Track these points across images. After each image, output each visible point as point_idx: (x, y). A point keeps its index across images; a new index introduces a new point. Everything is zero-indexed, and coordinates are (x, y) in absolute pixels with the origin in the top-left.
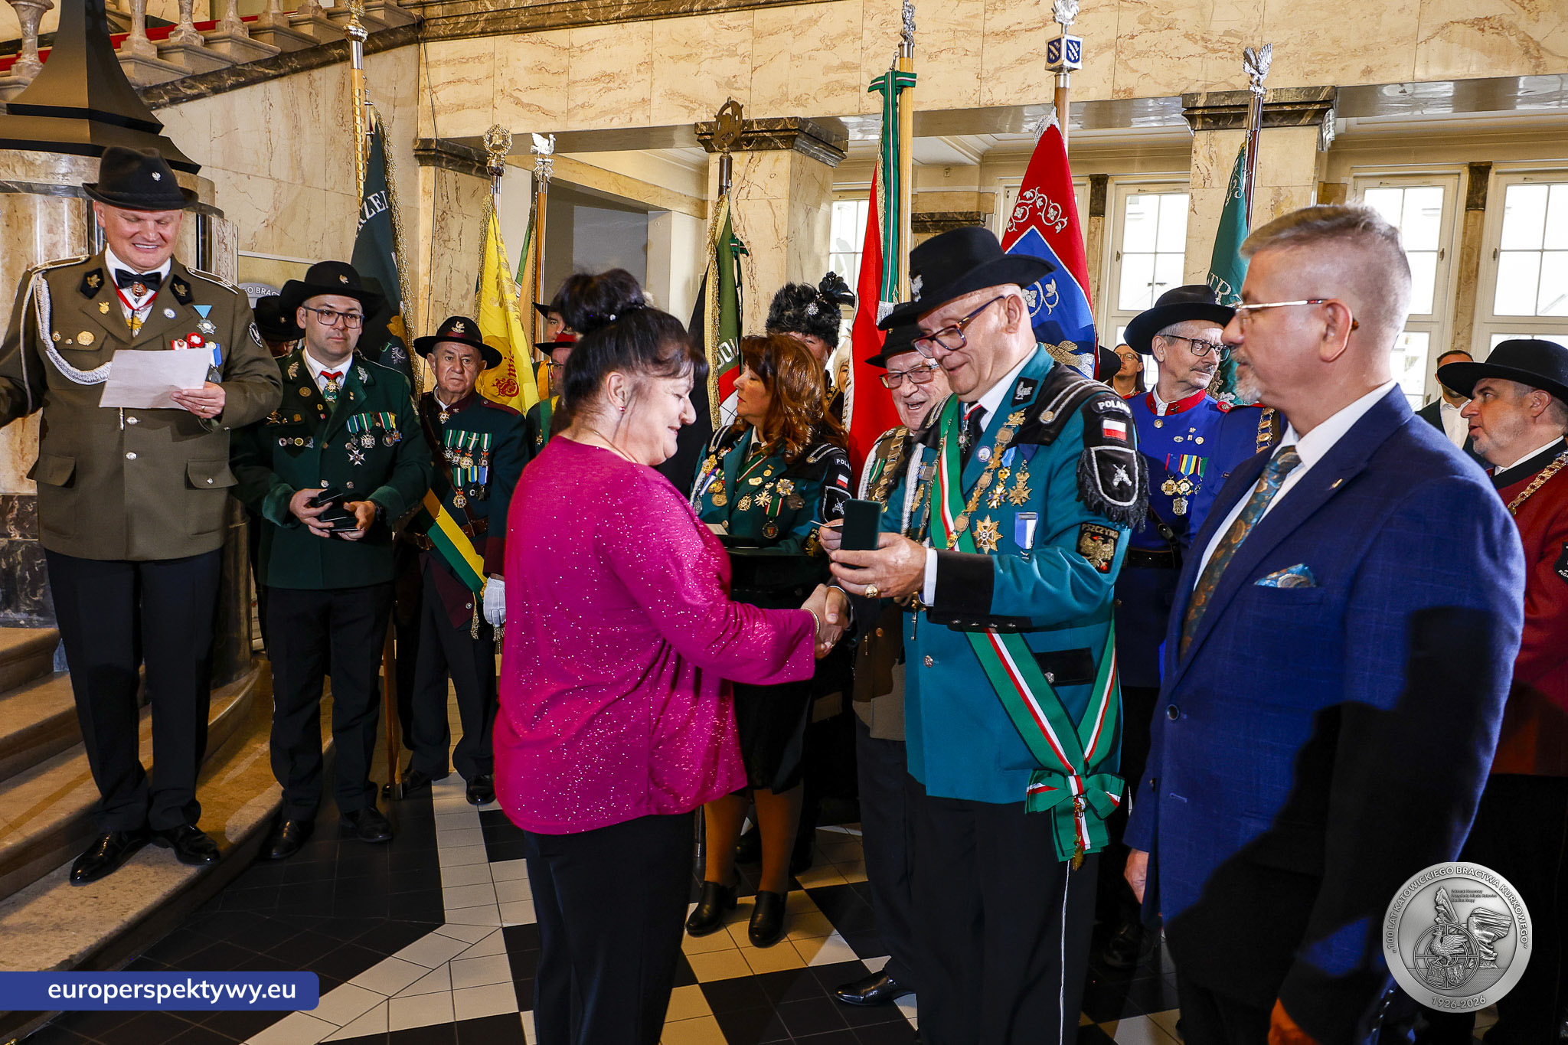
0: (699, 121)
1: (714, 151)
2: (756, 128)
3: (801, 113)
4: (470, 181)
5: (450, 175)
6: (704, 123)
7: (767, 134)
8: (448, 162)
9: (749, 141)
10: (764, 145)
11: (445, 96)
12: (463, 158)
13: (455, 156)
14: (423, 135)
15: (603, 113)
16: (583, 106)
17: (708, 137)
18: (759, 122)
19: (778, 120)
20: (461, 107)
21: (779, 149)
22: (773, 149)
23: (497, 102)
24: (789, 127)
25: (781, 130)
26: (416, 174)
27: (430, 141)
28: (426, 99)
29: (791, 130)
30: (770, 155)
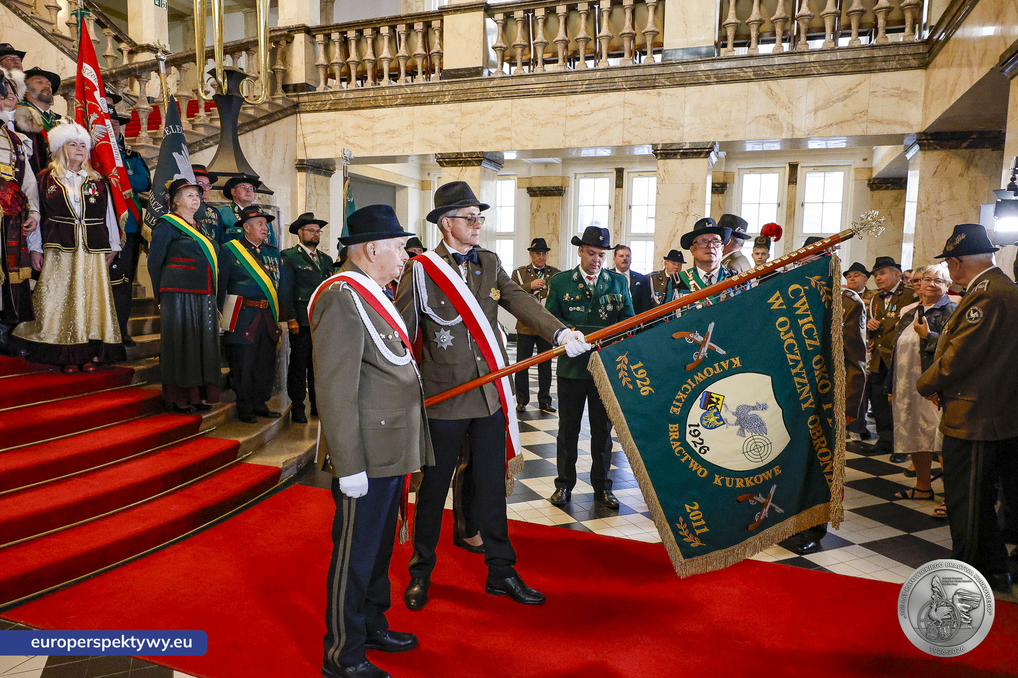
0: (437, 153)
1: (444, 166)
2: (464, 156)
3: (484, 150)
4: (320, 178)
5: (312, 176)
6: (439, 154)
7: (469, 159)
8: (311, 170)
9: (461, 162)
10: (468, 164)
11: (310, 139)
12: (318, 168)
13: (314, 167)
14: (299, 158)
15: (391, 148)
16: (380, 145)
17: (441, 160)
18: (465, 153)
19: (474, 153)
20: (319, 144)
21: (474, 165)
22: (472, 165)
23: (337, 143)
24: (480, 156)
25: (475, 157)
26: (296, 176)
27: (304, 160)
28: (300, 140)
29: (480, 157)
30: (470, 169)
